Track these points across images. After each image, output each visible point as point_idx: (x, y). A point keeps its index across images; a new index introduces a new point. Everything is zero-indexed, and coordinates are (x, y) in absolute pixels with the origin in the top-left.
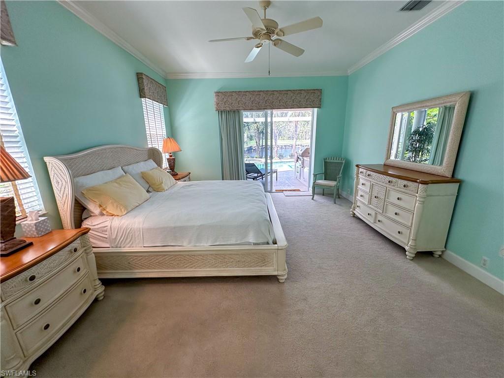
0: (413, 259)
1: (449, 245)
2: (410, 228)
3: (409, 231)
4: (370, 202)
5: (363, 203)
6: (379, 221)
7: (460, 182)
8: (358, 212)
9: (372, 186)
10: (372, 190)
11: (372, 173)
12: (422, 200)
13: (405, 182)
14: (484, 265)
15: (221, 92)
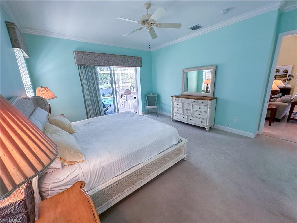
0: (209, 131)
1: (215, 123)
2: (206, 119)
3: (206, 120)
4: (183, 112)
5: (179, 114)
6: (190, 119)
7: (216, 98)
8: (175, 118)
9: (184, 105)
10: (184, 106)
11: (183, 99)
12: (210, 107)
13: (202, 101)
14: (228, 126)
15: (80, 52)
